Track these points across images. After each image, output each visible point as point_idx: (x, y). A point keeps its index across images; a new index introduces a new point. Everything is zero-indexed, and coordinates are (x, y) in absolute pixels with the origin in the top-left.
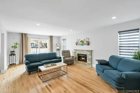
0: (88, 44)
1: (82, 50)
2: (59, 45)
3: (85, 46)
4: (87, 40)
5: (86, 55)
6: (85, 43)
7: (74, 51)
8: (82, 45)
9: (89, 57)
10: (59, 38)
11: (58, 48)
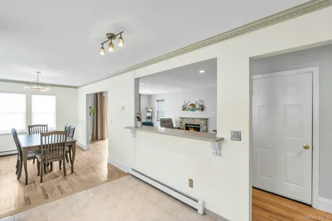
0: (202, 110)
1: (193, 119)
2: (151, 110)
3: (197, 112)
4: (201, 103)
5: (199, 125)
6: (197, 107)
7: (179, 120)
8: (193, 110)
9: (203, 128)
10: (149, 97)
11: (149, 114)
